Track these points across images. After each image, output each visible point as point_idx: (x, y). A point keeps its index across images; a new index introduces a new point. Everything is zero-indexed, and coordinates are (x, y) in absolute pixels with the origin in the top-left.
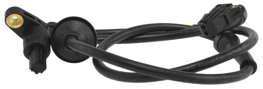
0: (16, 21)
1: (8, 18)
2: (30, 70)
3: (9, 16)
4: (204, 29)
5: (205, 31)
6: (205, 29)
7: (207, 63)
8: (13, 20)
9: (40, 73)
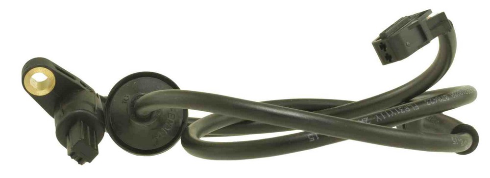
0: (42, 85)
1: (27, 76)
2: (70, 157)
3: (30, 71)
4: (383, 50)
5: (386, 52)
6: (385, 50)
7: (391, 116)
8: (37, 83)
9: (87, 163)
